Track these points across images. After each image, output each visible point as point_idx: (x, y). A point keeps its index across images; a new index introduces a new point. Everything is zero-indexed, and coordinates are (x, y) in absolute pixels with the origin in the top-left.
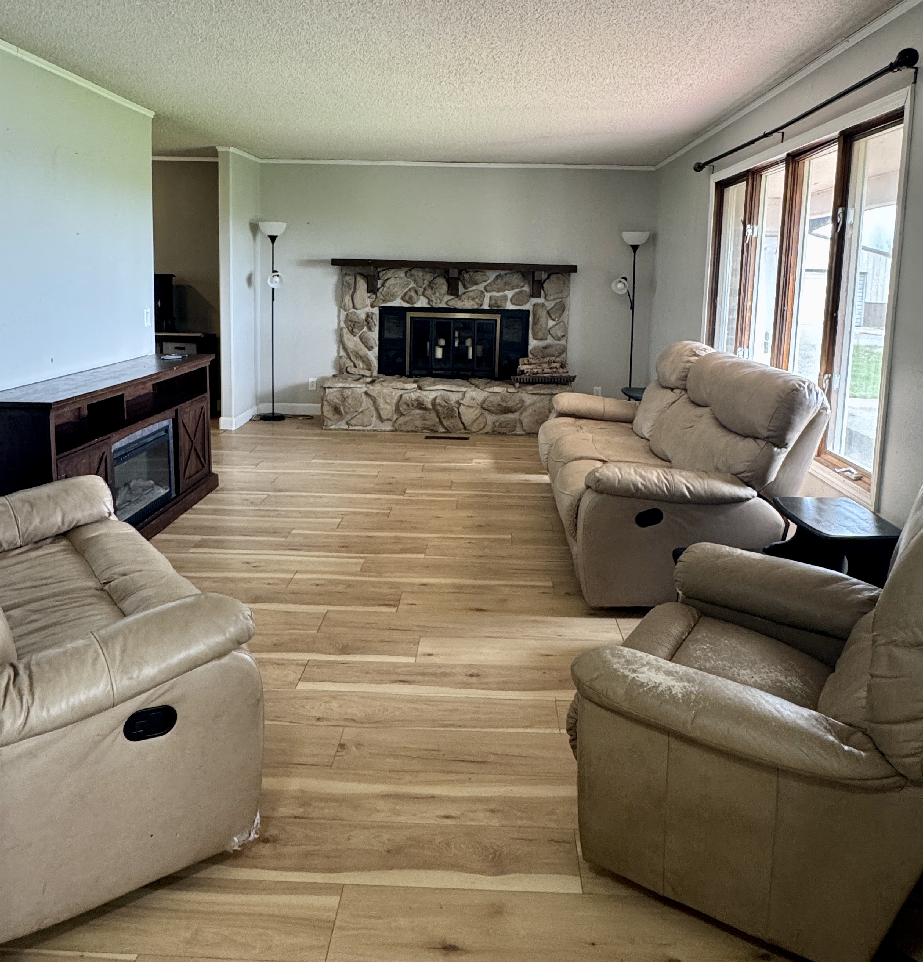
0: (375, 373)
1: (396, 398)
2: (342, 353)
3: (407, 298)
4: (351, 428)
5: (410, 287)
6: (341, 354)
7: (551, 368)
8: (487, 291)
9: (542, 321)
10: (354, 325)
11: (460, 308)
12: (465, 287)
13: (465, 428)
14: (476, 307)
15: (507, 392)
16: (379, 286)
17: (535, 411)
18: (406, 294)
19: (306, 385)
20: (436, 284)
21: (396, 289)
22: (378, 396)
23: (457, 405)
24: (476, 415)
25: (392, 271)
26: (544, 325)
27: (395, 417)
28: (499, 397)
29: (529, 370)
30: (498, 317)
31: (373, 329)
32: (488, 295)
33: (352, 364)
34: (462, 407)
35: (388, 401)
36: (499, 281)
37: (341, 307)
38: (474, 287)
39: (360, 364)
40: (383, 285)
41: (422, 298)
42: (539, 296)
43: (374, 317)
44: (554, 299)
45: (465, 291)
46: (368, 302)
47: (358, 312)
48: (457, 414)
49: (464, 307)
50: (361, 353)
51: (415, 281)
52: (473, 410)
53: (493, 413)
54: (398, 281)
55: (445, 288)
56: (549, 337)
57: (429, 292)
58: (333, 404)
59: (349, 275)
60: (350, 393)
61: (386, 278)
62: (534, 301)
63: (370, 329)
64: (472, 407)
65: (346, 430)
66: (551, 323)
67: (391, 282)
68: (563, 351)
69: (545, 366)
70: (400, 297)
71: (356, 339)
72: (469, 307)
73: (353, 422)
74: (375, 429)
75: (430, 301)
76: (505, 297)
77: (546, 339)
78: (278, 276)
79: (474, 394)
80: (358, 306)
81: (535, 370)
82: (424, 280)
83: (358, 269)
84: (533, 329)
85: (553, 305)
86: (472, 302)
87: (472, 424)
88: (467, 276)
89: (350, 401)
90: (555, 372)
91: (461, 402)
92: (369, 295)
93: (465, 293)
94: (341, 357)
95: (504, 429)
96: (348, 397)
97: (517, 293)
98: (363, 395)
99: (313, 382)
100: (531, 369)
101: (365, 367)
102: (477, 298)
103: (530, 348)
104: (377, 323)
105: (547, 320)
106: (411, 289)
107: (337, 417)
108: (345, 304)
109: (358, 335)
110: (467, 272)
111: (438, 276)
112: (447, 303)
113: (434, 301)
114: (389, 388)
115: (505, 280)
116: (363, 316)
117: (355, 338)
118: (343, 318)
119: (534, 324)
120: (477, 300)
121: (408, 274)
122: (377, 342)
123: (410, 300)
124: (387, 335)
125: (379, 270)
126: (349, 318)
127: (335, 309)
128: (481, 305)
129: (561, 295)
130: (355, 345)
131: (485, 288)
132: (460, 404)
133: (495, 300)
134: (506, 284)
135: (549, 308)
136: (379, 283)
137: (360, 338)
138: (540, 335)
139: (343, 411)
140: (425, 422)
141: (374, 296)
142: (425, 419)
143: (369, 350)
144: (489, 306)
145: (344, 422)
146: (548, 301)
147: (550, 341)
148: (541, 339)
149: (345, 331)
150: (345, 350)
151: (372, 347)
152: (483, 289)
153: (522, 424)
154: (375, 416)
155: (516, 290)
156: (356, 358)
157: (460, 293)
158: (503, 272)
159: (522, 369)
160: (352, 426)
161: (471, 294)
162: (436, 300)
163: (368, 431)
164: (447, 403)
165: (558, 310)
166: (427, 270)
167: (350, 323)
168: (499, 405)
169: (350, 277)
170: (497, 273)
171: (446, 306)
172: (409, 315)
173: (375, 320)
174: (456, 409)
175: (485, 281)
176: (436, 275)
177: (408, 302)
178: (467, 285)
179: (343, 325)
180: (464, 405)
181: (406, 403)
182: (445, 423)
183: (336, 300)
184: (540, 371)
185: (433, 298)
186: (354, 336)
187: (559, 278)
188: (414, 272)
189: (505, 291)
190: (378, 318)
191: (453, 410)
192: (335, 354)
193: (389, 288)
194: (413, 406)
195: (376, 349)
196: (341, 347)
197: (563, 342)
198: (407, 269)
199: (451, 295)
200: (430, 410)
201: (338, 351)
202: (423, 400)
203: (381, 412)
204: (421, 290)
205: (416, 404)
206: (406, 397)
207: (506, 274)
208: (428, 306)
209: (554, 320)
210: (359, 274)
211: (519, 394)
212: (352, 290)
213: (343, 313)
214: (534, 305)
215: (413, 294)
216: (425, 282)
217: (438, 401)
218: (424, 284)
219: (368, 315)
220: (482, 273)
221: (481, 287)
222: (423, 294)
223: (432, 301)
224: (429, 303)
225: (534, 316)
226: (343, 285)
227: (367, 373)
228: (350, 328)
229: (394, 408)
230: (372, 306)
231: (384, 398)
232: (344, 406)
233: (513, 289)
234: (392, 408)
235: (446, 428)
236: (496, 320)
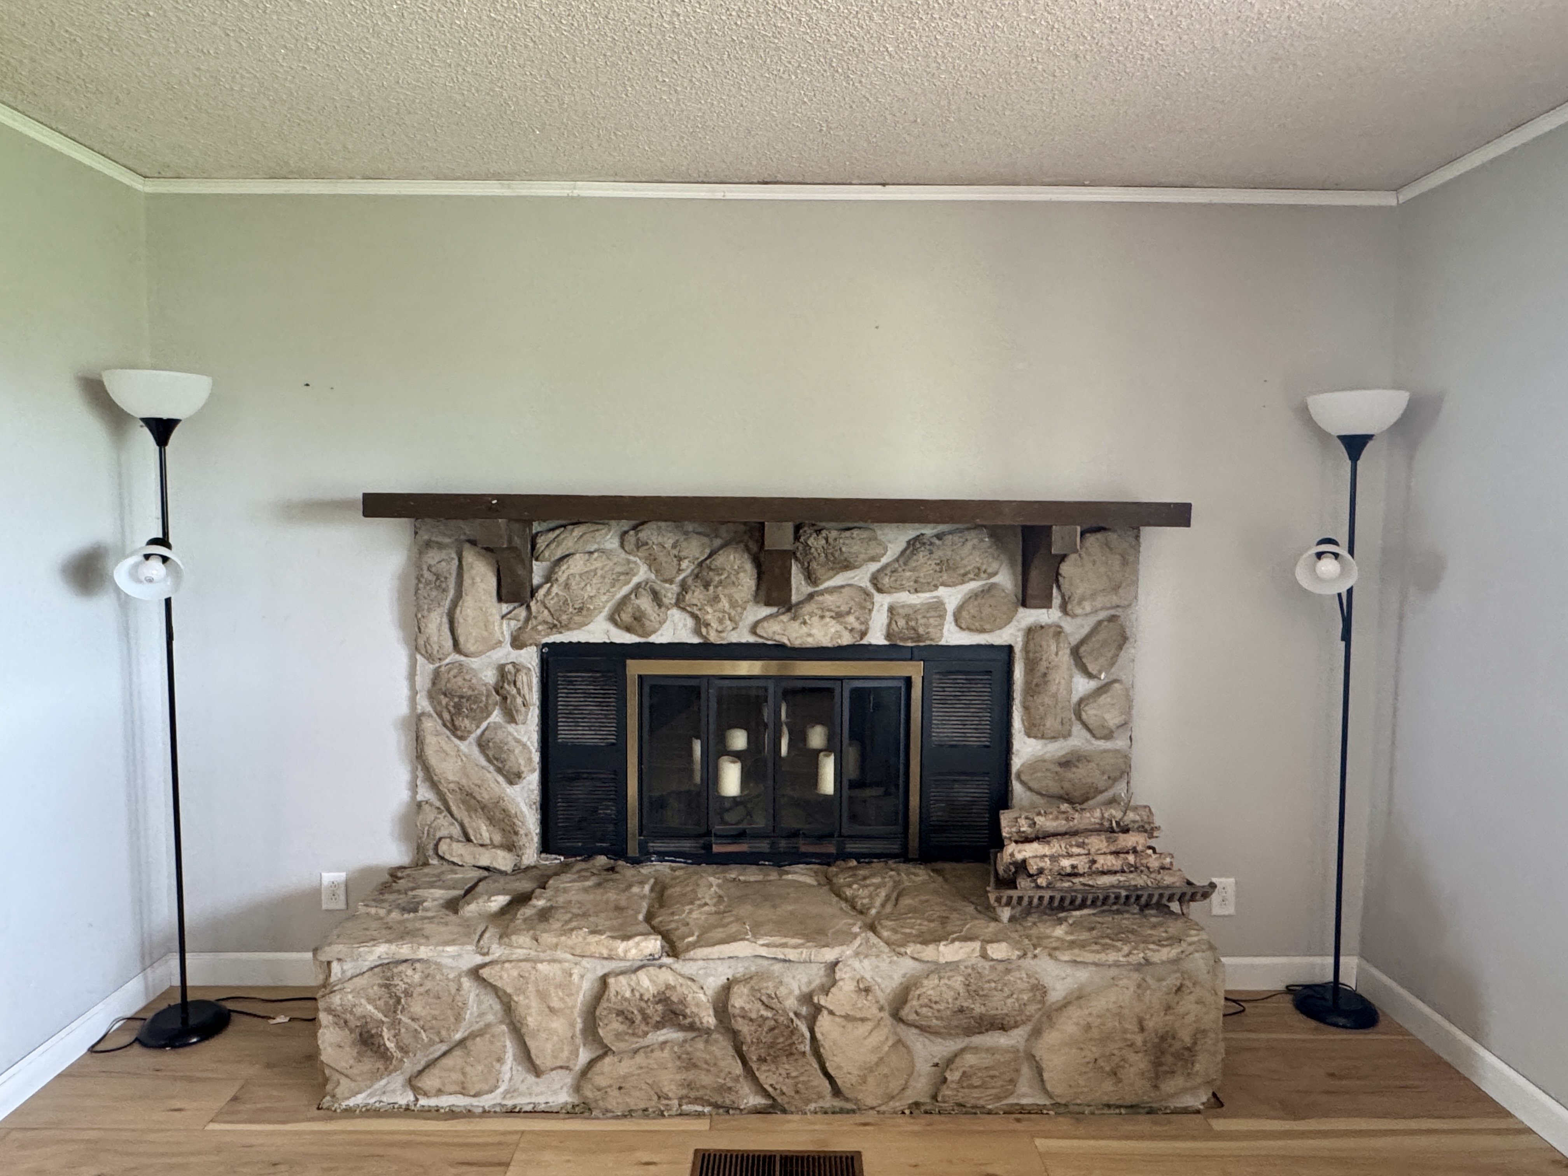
0: (531, 855)
1: (585, 987)
2: (425, 793)
3: (626, 617)
4: (423, 1102)
5: (636, 580)
6: (419, 798)
7: (1116, 853)
8: (880, 591)
9: (1058, 679)
10: (458, 707)
11: (797, 643)
12: (810, 577)
13: (837, 1092)
14: (846, 639)
15: (984, 956)
16: (536, 580)
17: (1088, 1027)
18: (624, 601)
19: (314, 895)
20: (719, 571)
21: (590, 591)
22: (521, 991)
23: (804, 1010)
24: (876, 1049)
25: (578, 531)
26: (1063, 692)
27: (584, 1056)
28: (957, 982)
29: (1046, 864)
30: (915, 670)
31: (520, 718)
32: (882, 602)
33: (456, 831)
34: (824, 1023)
35: (555, 1003)
36: (921, 556)
37: (417, 649)
38: (839, 580)
39: (484, 831)
40: (549, 578)
41: (675, 614)
42: (1046, 603)
43: (522, 678)
44: (1095, 611)
45: (810, 589)
46: (506, 630)
47: (474, 663)
48: (807, 1047)
49: (810, 642)
50: (485, 796)
51: (652, 562)
52: (862, 1029)
53: (937, 1033)
54: (597, 563)
55: (747, 580)
56: (1077, 728)
57: (696, 596)
58: (353, 1023)
59: (441, 546)
60: (417, 977)
61: (559, 554)
62: (1030, 616)
63: (510, 716)
64: (863, 1020)
65: (407, 1111)
66: (1082, 685)
67: (576, 565)
68: (1122, 773)
69: (1097, 843)
70: (606, 612)
71: (469, 747)
72: (826, 642)
73: (429, 1082)
74: (509, 1103)
75: (699, 623)
76: (938, 607)
77: (1067, 735)
78: (165, 559)
79: (865, 968)
80: (468, 644)
81: (1066, 863)
82: (680, 559)
83: (469, 528)
84: (1026, 708)
85: (1086, 630)
86: (834, 627)
87: (864, 1080)
88: (816, 543)
89: (417, 1007)
90: (1134, 869)
91: (823, 1001)
92: (505, 608)
93: (811, 596)
94: (419, 805)
95: (976, 1093)
96: (408, 994)
97: (975, 596)
98: (466, 983)
99: (334, 885)
100: (1054, 858)
101: (498, 838)
102: (849, 613)
103: (1017, 763)
104: (535, 697)
105: (1071, 677)
106: (638, 586)
107: (369, 1064)
108: (427, 642)
109: (473, 737)
110: (818, 532)
111: (722, 547)
112: (753, 631)
113: (715, 625)
114: (560, 954)
115: (938, 554)
116: (490, 677)
117: (463, 746)
118: (423, 681)
119: (1031, 690)
120: (851, 619)
121: (631, 537)
122: (536, 757)
123: (637, 623)
124: (565, 733)
125: (536, 527)
126: (442, 685)
127: (400, 656)
128: (863, 634)
129: (1115, 600)
130: (464, 768)
131: (875, 580)
132: (818, 1009)
133: (908, 617)
134: (945, 566)
135: (1074, 640)
136: (538, 569)
137: (483, 745)
138: (1051, 723)
139: (391, 1045)
140: (691, 1075)
141: (522, 613)
142: (691, 1064)
143: (511, 783)
144: (888, 636)
145: (397, 1080)
146: (1074, 616)
147: (1079, 740)
148: (1054, 738)
149: (431, 725)
150: (434, 784)
151: (519, 776)
152: (866, 583)
153: (1039, 1071)
154: (509, 1057)
155: (974, 585)
156: (470, 809)
157: (794, 599)
158: (929, 531)
159: (1019, 857)
160: (426, 1094)
161: (829, 600)
162: (721, 621)
163: (485, 1113)
164: (767, 1007)
165: (1104, 644)
166: (689, 527)
167: (444, 701)
168: (961, 1010)
169: (443, 555)
170: (910, 532)
171: (752, 639)
172: (635, 668)
173: (525, 691)
174: (804, 1029)
175: (873, 559)
176: (718, 542)
177: (628, 629)
178: (820, 571)
179: (424, 704)
180: (831, 1013)
181: (620, 1013)
182: (762, 1077)
183: (403, 625)
184: (1082, 864)
185: (710, 615)
186: (461, 738)
187: (1107, 545)
188: (650, 533)
189: (936, 587)
190: (535, 681)
191: (794, 1031)
192: (404, 795)
193: (567, 586)
194: (646, 1018)
195: (533, 779)
196: (420, 774)
197: (1120, 743)
198: (625, 525)
199: (768, 604)
200: (708, 1032)
201: (414, 788)
202: (683, 1001)
203: (531, 1044)
204: (670, 592)
205: (656, 1011)
206: (620, 986)
207: (939, 537)
208: (696, 640)
209: (1090, 676)
210: (473, 543)
211: (1028, 962)
212: (451, 593)
213: (425, 668)
214: (1031, 632)
215: (645, 603)
216: (685, 564)
217: (739, 1000)
218: (680, 570)
219: (501, 670)
220: (865, 534)
221: (861, 577)
222: (679, 603)
223: (707, 625)
224: (697, 632)
225: (1031, 665)
226: (419, 578)
227: (503, 861)
228: (447, 716)
229: (579, 1025)
230: (517, 643)
231: (543, 996)
232: (395, 1024)
233: (963, 582)
234: (572, 1025)
235: (767, 1094)
236: (908, 681)
